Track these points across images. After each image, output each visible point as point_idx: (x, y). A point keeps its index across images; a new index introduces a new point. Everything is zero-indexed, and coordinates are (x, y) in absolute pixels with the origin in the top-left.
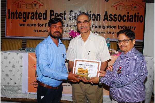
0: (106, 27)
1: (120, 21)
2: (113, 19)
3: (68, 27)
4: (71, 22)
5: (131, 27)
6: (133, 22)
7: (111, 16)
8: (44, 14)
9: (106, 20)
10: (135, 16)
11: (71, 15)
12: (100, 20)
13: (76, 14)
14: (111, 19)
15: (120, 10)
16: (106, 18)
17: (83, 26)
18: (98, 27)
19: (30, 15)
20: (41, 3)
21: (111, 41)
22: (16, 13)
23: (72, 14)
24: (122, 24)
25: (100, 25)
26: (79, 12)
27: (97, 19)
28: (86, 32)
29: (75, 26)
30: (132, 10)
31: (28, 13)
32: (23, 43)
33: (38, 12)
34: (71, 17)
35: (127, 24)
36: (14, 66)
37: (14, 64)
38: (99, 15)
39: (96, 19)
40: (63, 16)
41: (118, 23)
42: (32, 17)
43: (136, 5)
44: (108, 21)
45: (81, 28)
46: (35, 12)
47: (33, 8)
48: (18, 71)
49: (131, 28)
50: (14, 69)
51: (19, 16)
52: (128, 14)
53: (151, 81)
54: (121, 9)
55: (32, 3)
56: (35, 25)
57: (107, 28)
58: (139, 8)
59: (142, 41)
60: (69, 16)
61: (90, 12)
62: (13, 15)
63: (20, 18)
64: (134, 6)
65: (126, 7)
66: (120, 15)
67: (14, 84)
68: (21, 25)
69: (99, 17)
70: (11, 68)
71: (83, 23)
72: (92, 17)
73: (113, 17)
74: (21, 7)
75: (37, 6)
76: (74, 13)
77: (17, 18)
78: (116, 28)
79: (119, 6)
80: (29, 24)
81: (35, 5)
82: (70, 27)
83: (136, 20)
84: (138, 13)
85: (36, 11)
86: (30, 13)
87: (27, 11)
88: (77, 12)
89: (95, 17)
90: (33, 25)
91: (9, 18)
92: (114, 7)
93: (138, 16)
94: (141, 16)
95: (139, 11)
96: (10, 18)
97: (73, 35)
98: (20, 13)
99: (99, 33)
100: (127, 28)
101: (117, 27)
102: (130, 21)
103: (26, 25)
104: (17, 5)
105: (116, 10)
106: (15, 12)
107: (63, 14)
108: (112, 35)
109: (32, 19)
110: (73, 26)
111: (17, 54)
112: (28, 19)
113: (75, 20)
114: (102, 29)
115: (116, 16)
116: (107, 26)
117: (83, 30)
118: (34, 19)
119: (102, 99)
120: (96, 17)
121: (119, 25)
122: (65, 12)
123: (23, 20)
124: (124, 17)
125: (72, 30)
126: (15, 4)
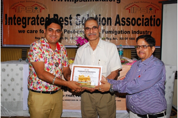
0: (118, 32)
1: (133, 25)
2: (126, 23)
3: (74, 33)
4: (77, 27)
5: (146, 31)
6: (148, 26)
7: (123, 20)
8: (47, 18)
9: (118, 25)
10: (151, 19)
11: (77, 19)
12: (111, 25)
13: (83, 18)
14: (123, 24)
15: (133, 12)
16: (118, 23)
17: (91, 33)
18: (109, 32)
19: (30, 21)
20: (42, 6)
21: (124, 49)
22: (15, 18)
23: (79, 18)
24: (136, 28)
25: (112, 30)
26: (87, 16)
27: (108, 23)
28: (95, 39)
29: (82, 32)
30: (147, 12)
31: (28, 18)
32: (23, 52)
33: (40, 17)
34: (78, 21)
35: (142, 29)
36: (12, 80)
37: (13, 77)
38: (110, 19)
39: (106, 24)
40: (69, 20)
41: (131, 28)
42: (33, 23)
43: (152, 7)
44: (120, 25)
45: (89, 34)
46: (36, 17)
47: (34, 11)
48: (18, 84)
49: (147, 33)
50: (13, 82)
51: (18, 21)
52: (143, 17)
53: (171, 93)
54: (135, 12)
55: (33, 7)
56: (36, 32)
57: (120, 33)
58: (155, 10)
59: (159, 47)
60: (76, 20)
61: (100, 15)
62: (10, 20)
63: (19, 24)
64: (150, 8)
65: (140, 9)
66: (133, 19)
67: (13, 101)
68: (20, 32)
69: (109, 21)
70: (10, 82)
71: (91, 29)
72: (102, 22)
73: (125, 21)
74: (20, 11)
75: (38, 9)
76: (82, 16)
77: (15, 24)
78: (129, 33)
79: (132, 8)
80: (29, 31)
81: (36, 8)
82: (77, 33)
83: (153, 23)
84: (154, 16)
85: (38, 16)
86: (30, 17)
87: (27, 15)
88: (84, 15)
89: (105, 21)
90: (34, 32)
91: (6, 24)
92: (127, 9)
93: (154, 19)
94: (158, 19)
95: (155, 13)
96: (8, 24)
97: (81, 42)
98: (19, 18)
99: (110, 40)
100: (142, 33)
101: (131, 32)
102: (146, 25)
103: (26, 32)
104: (15, 9)
105: (130, 12)
106: (13, 17)
107: (69, 18)
108: (126, 41)
109: (32, 24)
110: (80, 32)
111: (17, 65)
112: (28, 24)
113: (83, 25)
114: (114, 35)
115: (129, 19)
116: (120, 31)
117: (91, 37)
118: (35, 25)
119: (114, 113)
120: (107, 22)
121: (133, 30)
122: (71, 16)
123: (23, 26)
124: (139, 20)
125: (79, 37)
126: (13, 7)
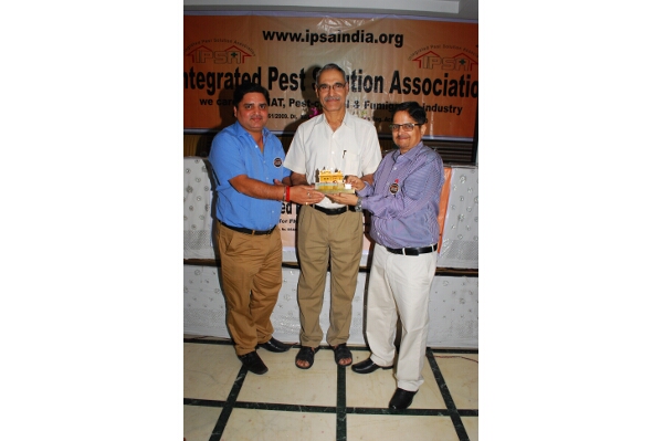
1: (426, 93)
2: (413, 88)
5: (451, 107)
6: (456, 95)
7: (407, 82)
8: (255, 75)
9: (395, 92)
10: (462, 82)
12: (381, 91)
14: (407, 90)
15: (428, 67)
16: (395, 87)
17: (332, 95)
19: (223, 80)
20: (246, 51)
25: (383, 101)
27: (376, 88)
28: (338, 108)
30: (455, 68)
31: (219, 74)
33: (242, 73)
35: (443, 101)
38: (380, 79)
39: (373, 89)
40: (299, 80)
41: (422, 99)
42: (229, 84)
43: (466, 57)
44: (400, 92)
45: (327, 99)
46: (233, 72)
47: (229, 61)
49: (452, 110)
51: (198, 81)
52: (446, 78)
54: (431, 67)
55: (227, 51)
58: (472, 64)
59: (472, 140)
60: (312, 81)
61: (360, 71)
63: (202, 87)
64: (460, 60)
65: (442, 62)
66: (427, 80)
68: (203, 102)
69: (379, 83)
71: (331, 88)
72: (365, 84)
73: (411, 84)
74: (203, 60)
75: (238, 57)
77: (193, 87)
79: (426, 58)
80: (220, 100)
81: (234, 55)
83: (464, 91)
85: (237, 70)
86: (223, 73)
87: (216, 69)
89: (371, 83)
92: (415, 60)
93: (468, 83)
95: (471, 70)
98: (200, 74)
102: (451, 95)
103: (215, 103)
104: (193, 55)
105: (420, 67)
106: (188, 72)
107: (299, 76)
112: (219, 87)
115: (419, 81)
117: (330, 105)
120: (374, 84)
122: (302, 71)
123: (208, 91)
124: (438, 84)
126: (187, 53)
